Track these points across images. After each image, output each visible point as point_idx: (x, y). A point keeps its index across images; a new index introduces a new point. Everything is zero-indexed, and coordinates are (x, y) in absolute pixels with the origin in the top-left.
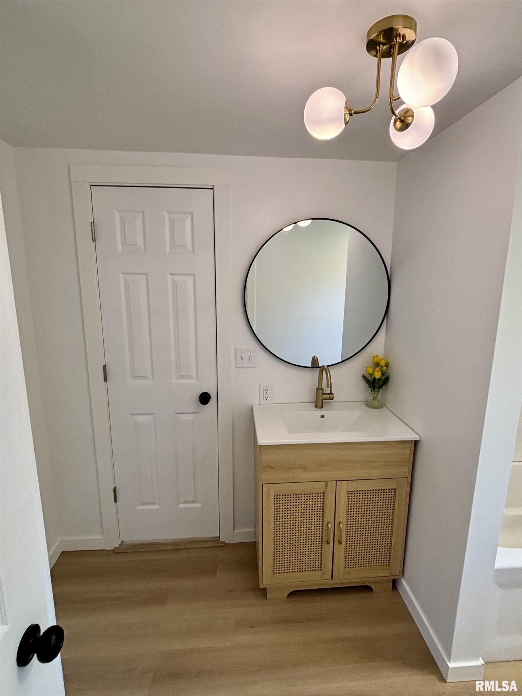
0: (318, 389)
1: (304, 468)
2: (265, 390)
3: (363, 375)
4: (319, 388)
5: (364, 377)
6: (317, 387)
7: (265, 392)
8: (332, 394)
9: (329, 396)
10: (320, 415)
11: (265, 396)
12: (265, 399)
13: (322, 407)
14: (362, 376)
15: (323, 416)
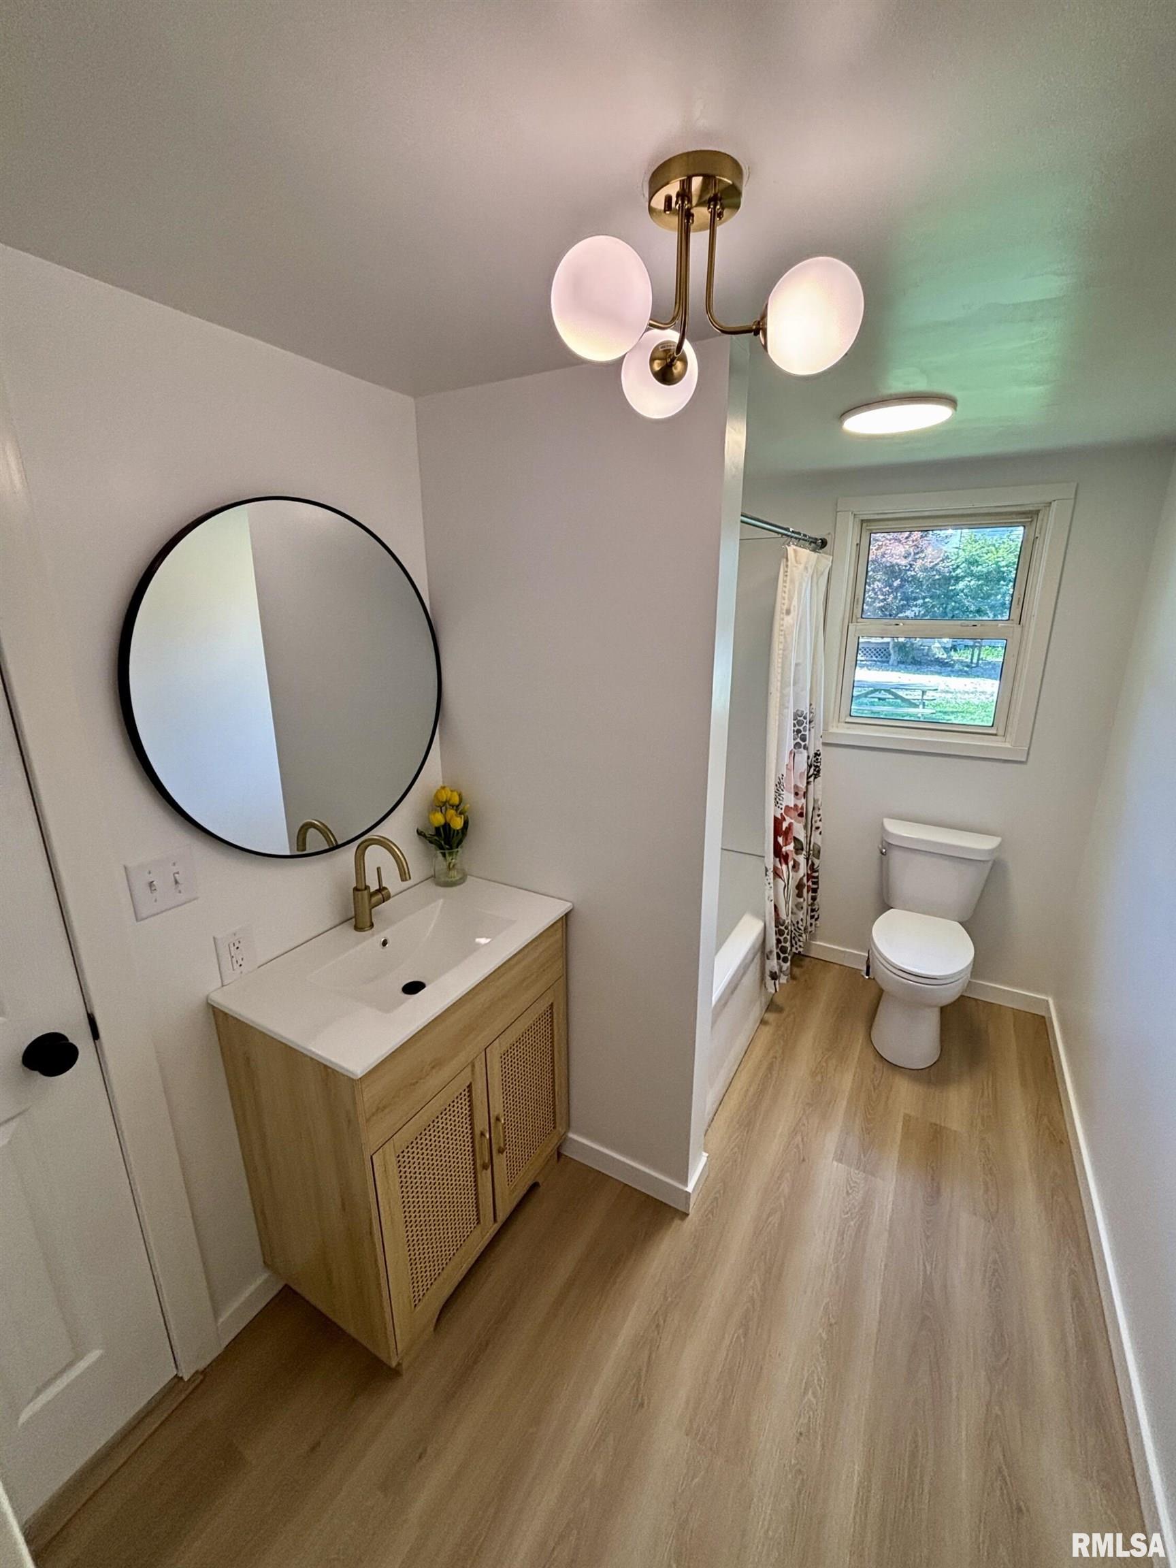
0: (356, 889)
1: (437, 1064)
2: (232, 945)
3: (417, 831)
4: (359, 887)
5: (419, 833)
6: (355, 885)
7: (233, 949)
8: (385, 888)
9: (383, 895)
10: (379, 945)
11: (234, 960)
12: (236, 966)
13: (372, 925)
14: (416, 834)
15: (385, 943)
